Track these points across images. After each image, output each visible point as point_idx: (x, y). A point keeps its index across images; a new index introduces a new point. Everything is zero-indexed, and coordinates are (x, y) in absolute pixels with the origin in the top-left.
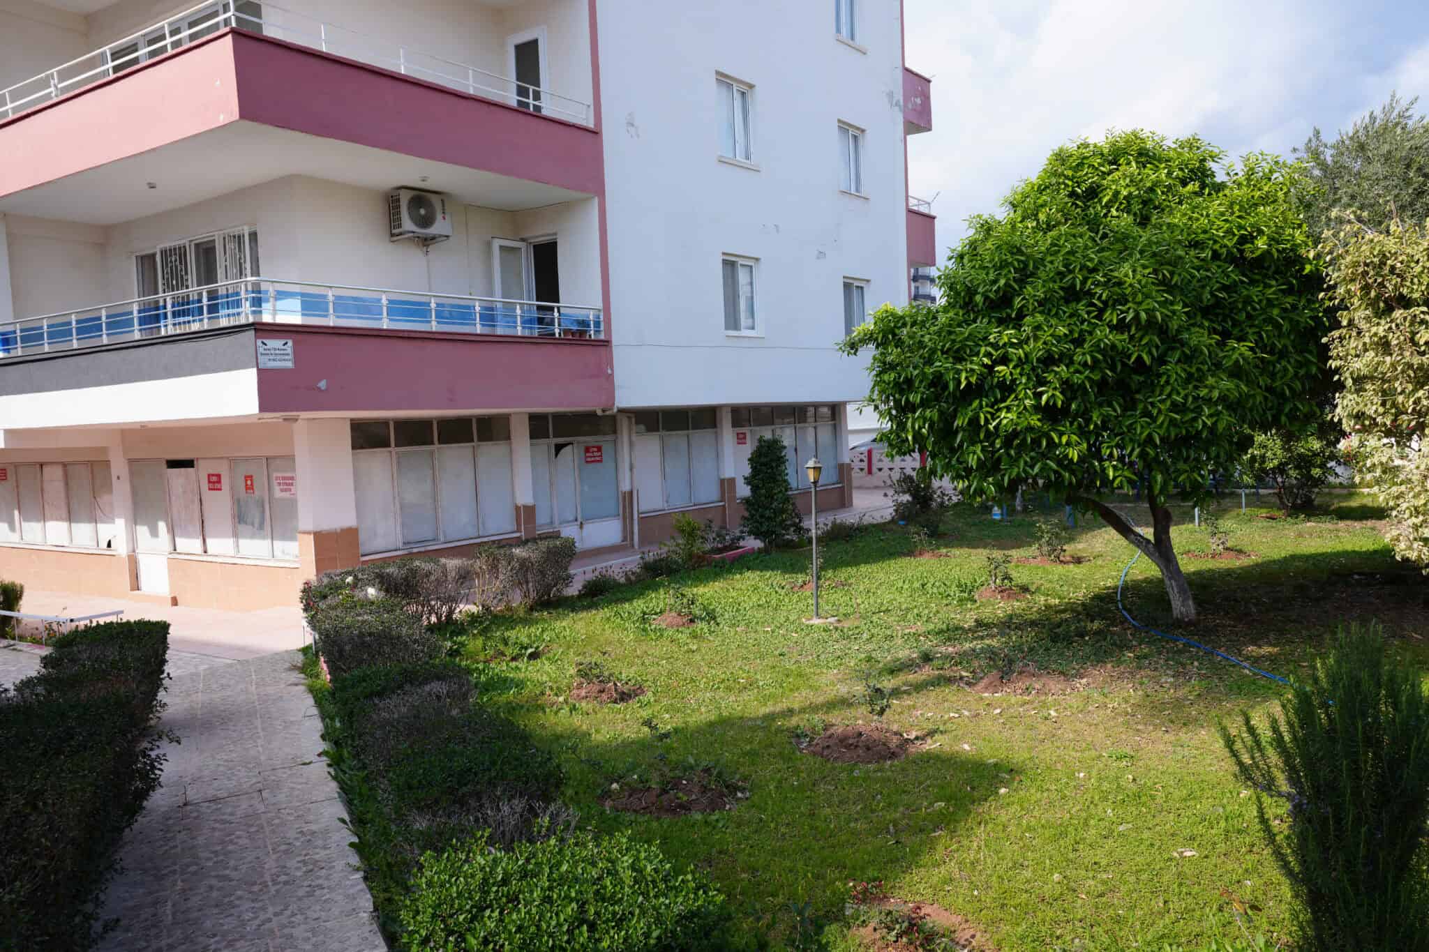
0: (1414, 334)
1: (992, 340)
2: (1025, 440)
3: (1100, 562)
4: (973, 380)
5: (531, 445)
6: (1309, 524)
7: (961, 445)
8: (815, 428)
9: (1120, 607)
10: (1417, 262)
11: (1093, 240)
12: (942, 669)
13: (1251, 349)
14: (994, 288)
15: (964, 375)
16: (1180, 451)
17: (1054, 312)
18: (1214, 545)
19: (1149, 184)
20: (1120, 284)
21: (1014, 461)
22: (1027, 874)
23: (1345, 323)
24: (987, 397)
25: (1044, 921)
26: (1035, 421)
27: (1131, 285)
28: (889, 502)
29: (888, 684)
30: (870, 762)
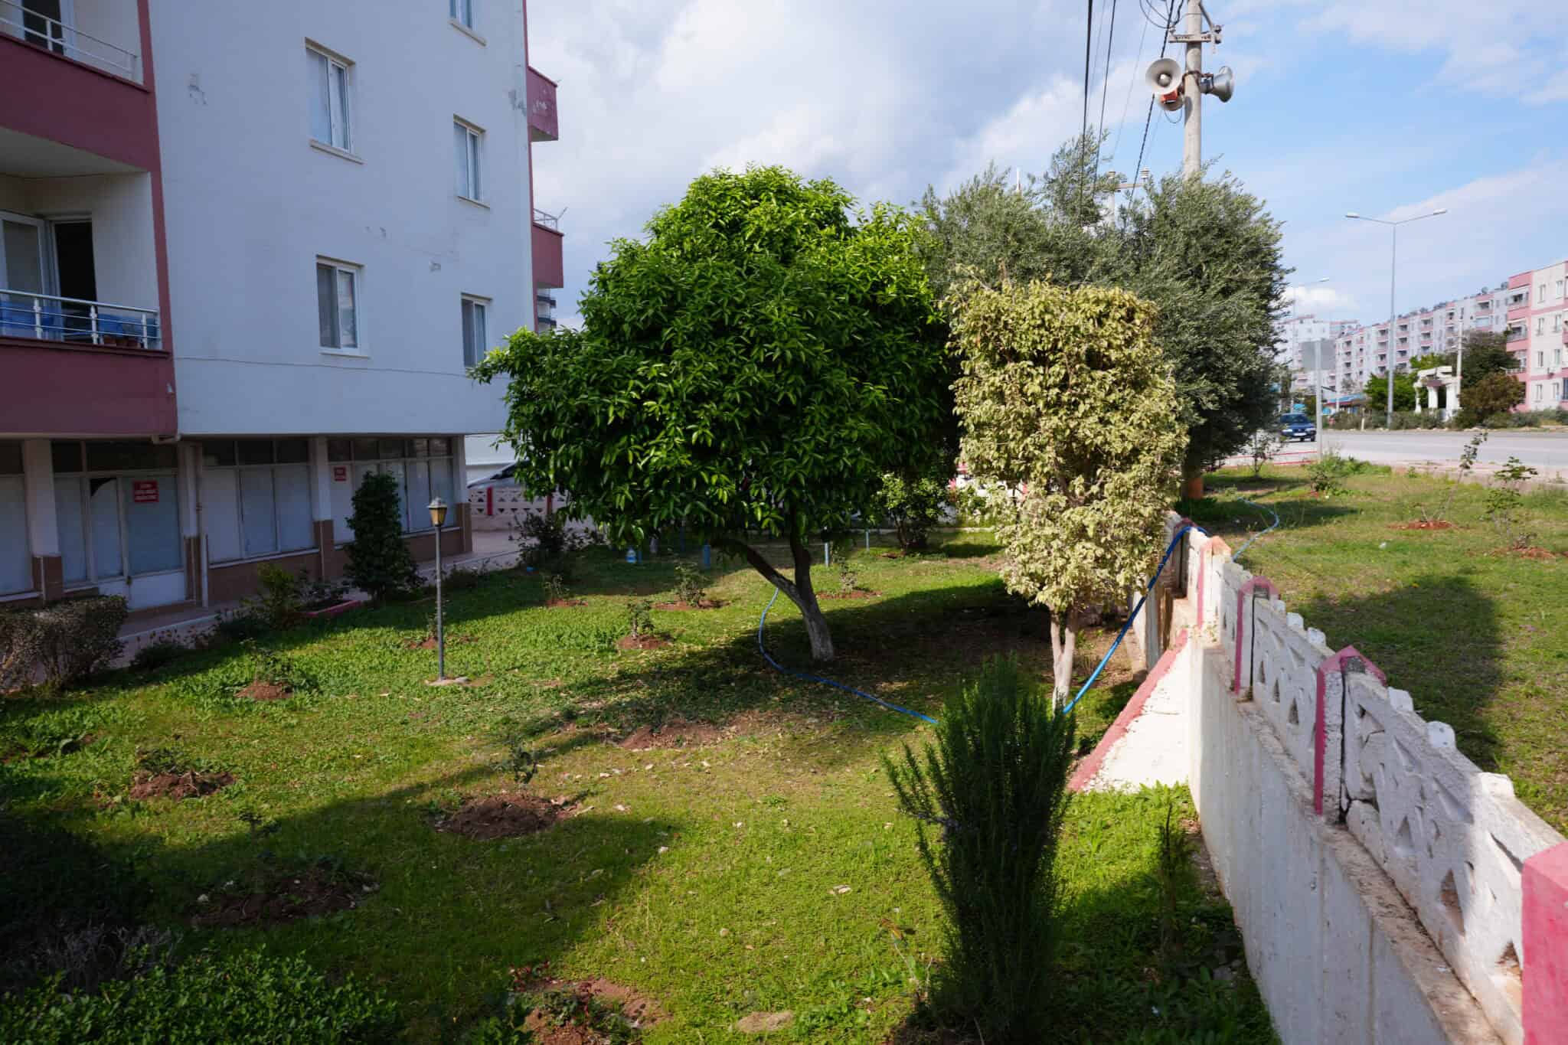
0: (1023, 385)
1: (640, 373)
2: (675, 479)
3: (739, 606)
4: (622, 414)
5: (55, 479)
6: (924, 562)
7: (608, 484)
8: (428, 463)
9: (762, 650)
10: (1024, 320)
11: (739, 274)
12: (588, 726)
13: (885, 392)
14: (643, 318)
15: (611, 410)
16: (823, 492)
17: (703, 346)
18: (844, 585)
19: (789, 223)
20: (767, 321)
21: (664, 502)
22: (694, 933)
23: (967, 372)
24: (635, 434)
25: (713, 978)
26: (685, 460)
27: (777, 323)
28: (515, 546)
29: (530, 746)
30: (517, 835)
